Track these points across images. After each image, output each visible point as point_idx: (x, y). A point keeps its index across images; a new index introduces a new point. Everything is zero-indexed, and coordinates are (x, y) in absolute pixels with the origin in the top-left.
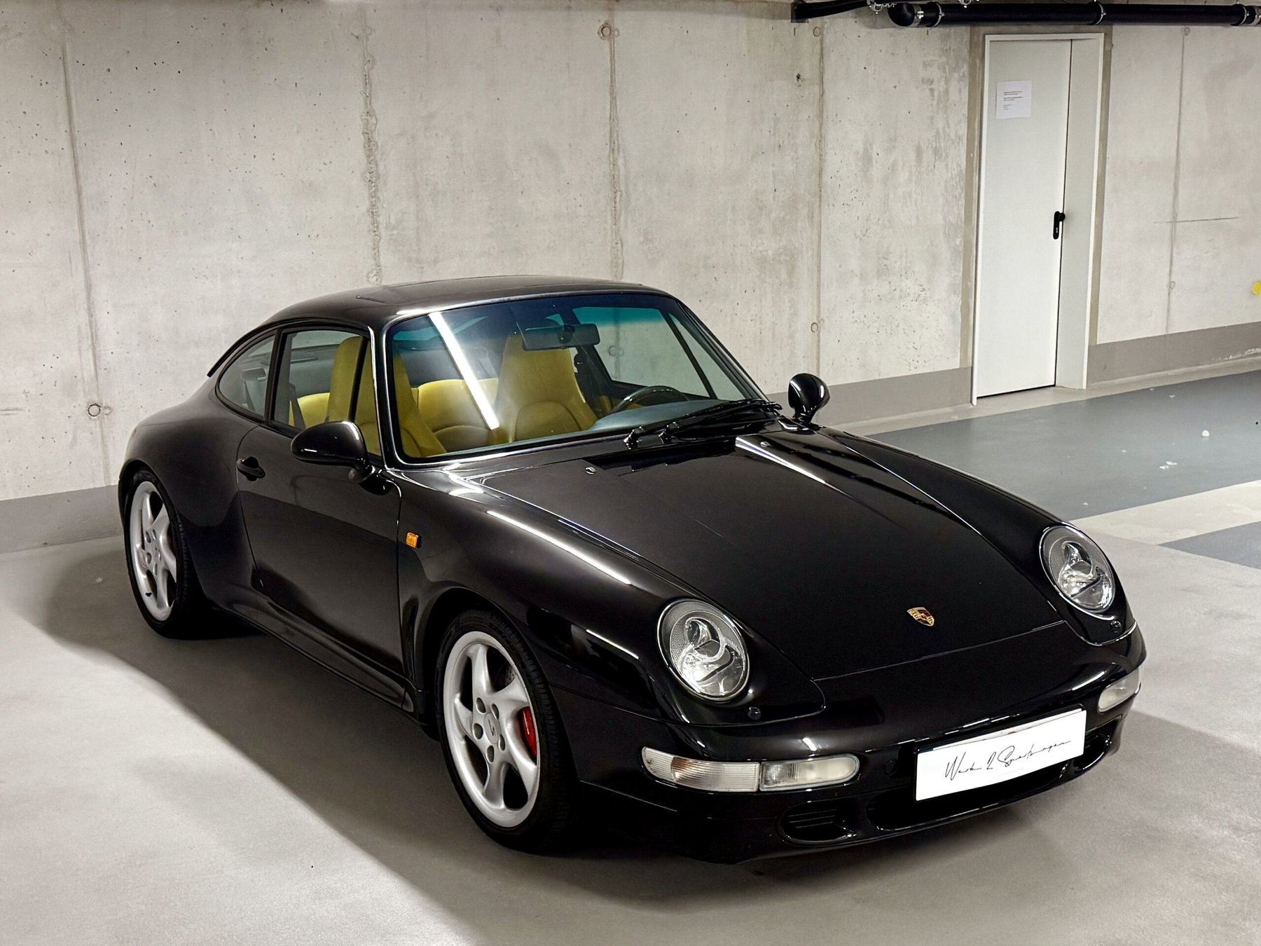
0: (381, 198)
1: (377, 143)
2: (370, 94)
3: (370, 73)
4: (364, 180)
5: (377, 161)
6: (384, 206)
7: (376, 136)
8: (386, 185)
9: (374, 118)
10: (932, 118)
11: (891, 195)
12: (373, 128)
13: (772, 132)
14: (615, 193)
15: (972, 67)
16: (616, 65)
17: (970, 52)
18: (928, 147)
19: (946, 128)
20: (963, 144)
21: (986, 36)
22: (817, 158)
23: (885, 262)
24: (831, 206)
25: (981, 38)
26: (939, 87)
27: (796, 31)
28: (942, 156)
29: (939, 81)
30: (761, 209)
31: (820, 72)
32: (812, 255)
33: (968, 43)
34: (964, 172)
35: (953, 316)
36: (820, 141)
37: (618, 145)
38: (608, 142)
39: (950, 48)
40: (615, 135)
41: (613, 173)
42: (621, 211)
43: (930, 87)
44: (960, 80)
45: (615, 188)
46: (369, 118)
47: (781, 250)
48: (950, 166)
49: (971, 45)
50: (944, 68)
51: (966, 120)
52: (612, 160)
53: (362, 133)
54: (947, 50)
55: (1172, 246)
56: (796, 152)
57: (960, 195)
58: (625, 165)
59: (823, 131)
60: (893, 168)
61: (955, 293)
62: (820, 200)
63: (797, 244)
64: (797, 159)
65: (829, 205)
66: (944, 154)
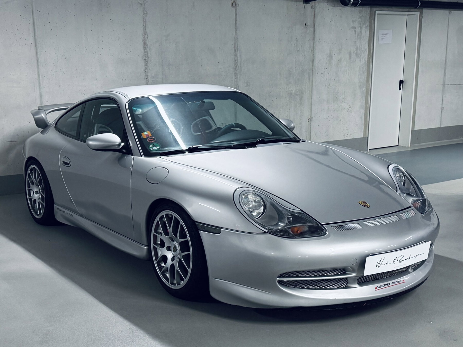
0: (149, 65)
1: (148, 45)
2: (145, 26)
3: (146, 18)
4: (143, 59)
5: (148, 52)
6: (150, 69)
7: (147, 42)
8: (151, 61)
9: (147, 35)
10: (355, 42)
11: (339, 71)
12: (147, 39)
13: (295, 45)
14: (236, 66)
15: (370, 23)
16: (237, 18)
17: (370, 17)
18: (353, 53)
19: (360, 46)
20: (366, 52)
21: (376, 12)
22: (312, 55)
23: (337, 96)
24: (317, 74)
25: (374, 13)
26: (358, 30)
27: (305, 7)
28: (358, 56)
29: (358, 28)
30: (290, 74)
31: (314, 22)
32: (309, 93)
33: (369, 14)
34: (367, 63)
35: (361, 118)
36: (313, 49)
37: (238, 48)
38: (234, 47)
39: (362, 15)
40: (236, 44)
41: (235, 59)
42: (238, 74)
43: (354, 30)
44: (366, 27)
45: (236, 65)
46: (145, 35)
47: (297, 90)
48: (361, 61)
49: (370, 15)
50: (360, 24)
51: (368, 43)
52: (235, 54)
53: (142, 41)
54: (361, 16)
55: (443, 93)
56: (304, 53)
57: (365, 71)
58: (240, 56)
59: (314, 45)
60: (340, 60)
61: (362, 108)
62: (313, 71)
63: (303, 88)
64: (304, 55)
65: (316, 74)
66: (359, 56)
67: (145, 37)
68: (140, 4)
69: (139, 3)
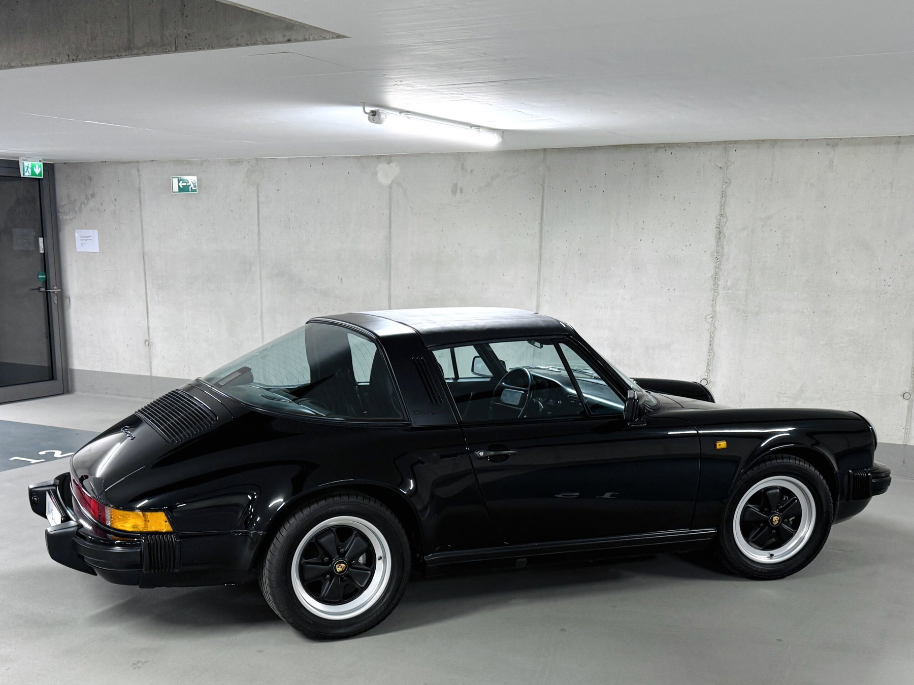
67: (722, 221)
68: (719, 168)
69: (717, 166)
